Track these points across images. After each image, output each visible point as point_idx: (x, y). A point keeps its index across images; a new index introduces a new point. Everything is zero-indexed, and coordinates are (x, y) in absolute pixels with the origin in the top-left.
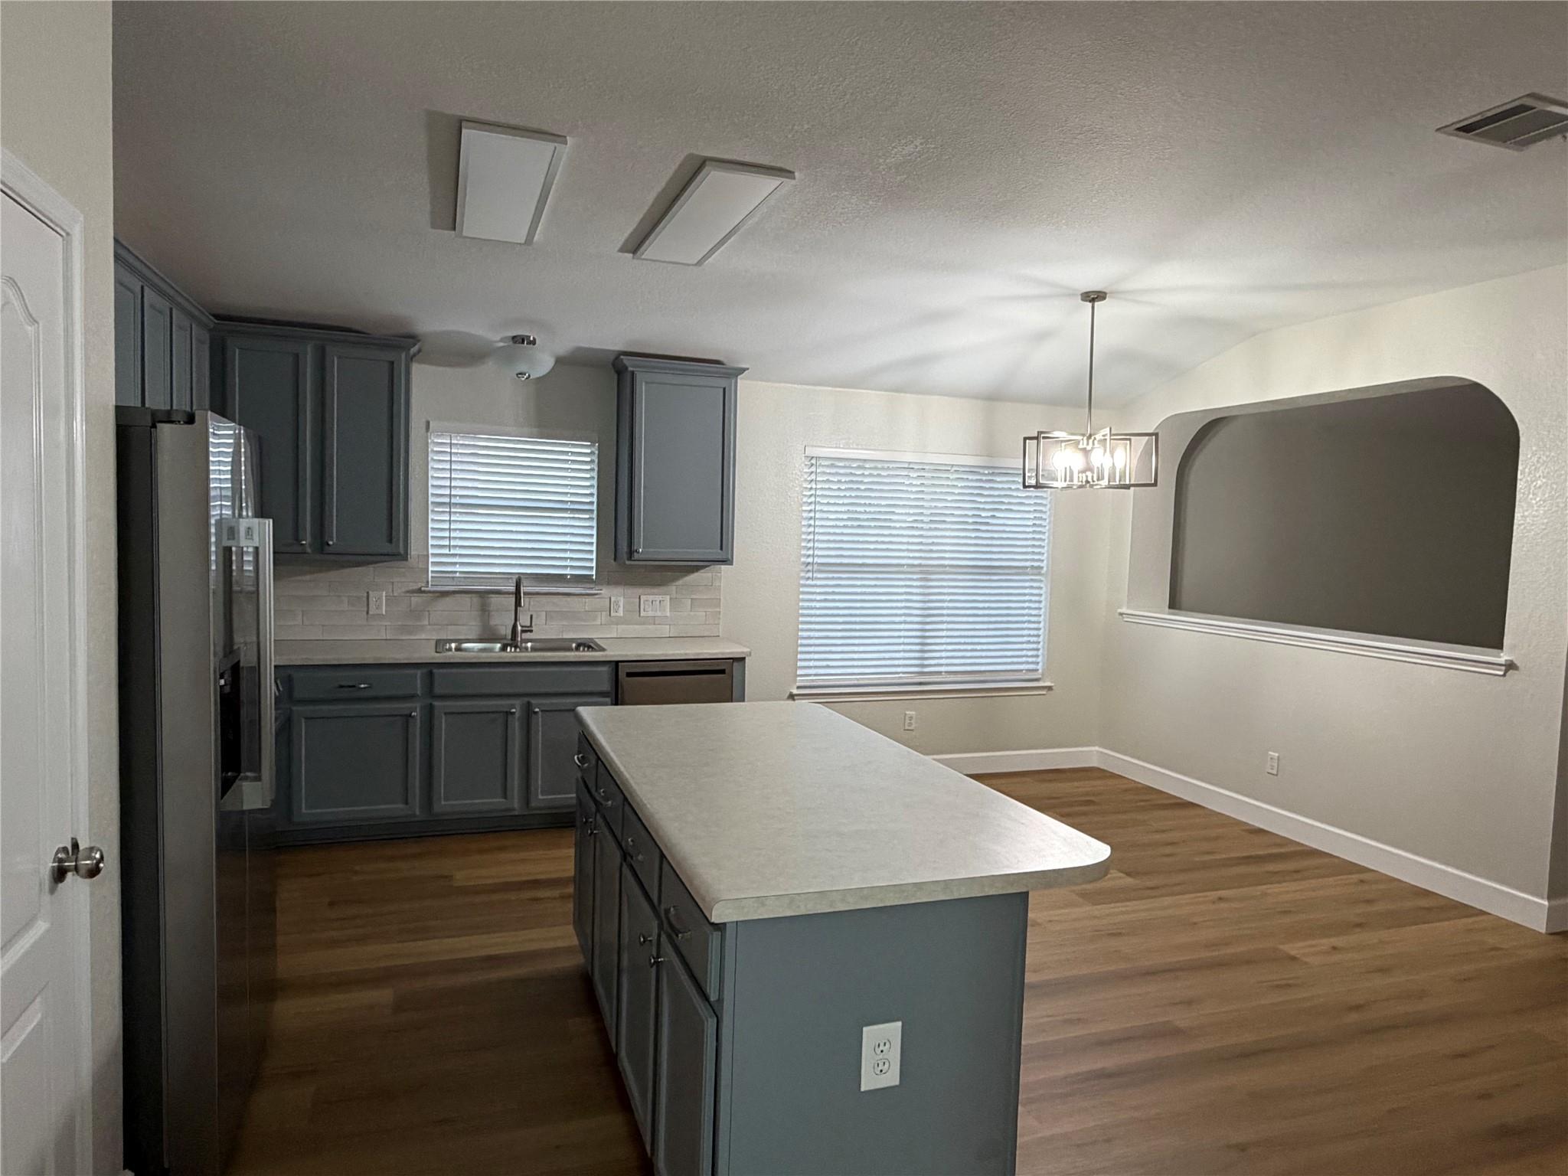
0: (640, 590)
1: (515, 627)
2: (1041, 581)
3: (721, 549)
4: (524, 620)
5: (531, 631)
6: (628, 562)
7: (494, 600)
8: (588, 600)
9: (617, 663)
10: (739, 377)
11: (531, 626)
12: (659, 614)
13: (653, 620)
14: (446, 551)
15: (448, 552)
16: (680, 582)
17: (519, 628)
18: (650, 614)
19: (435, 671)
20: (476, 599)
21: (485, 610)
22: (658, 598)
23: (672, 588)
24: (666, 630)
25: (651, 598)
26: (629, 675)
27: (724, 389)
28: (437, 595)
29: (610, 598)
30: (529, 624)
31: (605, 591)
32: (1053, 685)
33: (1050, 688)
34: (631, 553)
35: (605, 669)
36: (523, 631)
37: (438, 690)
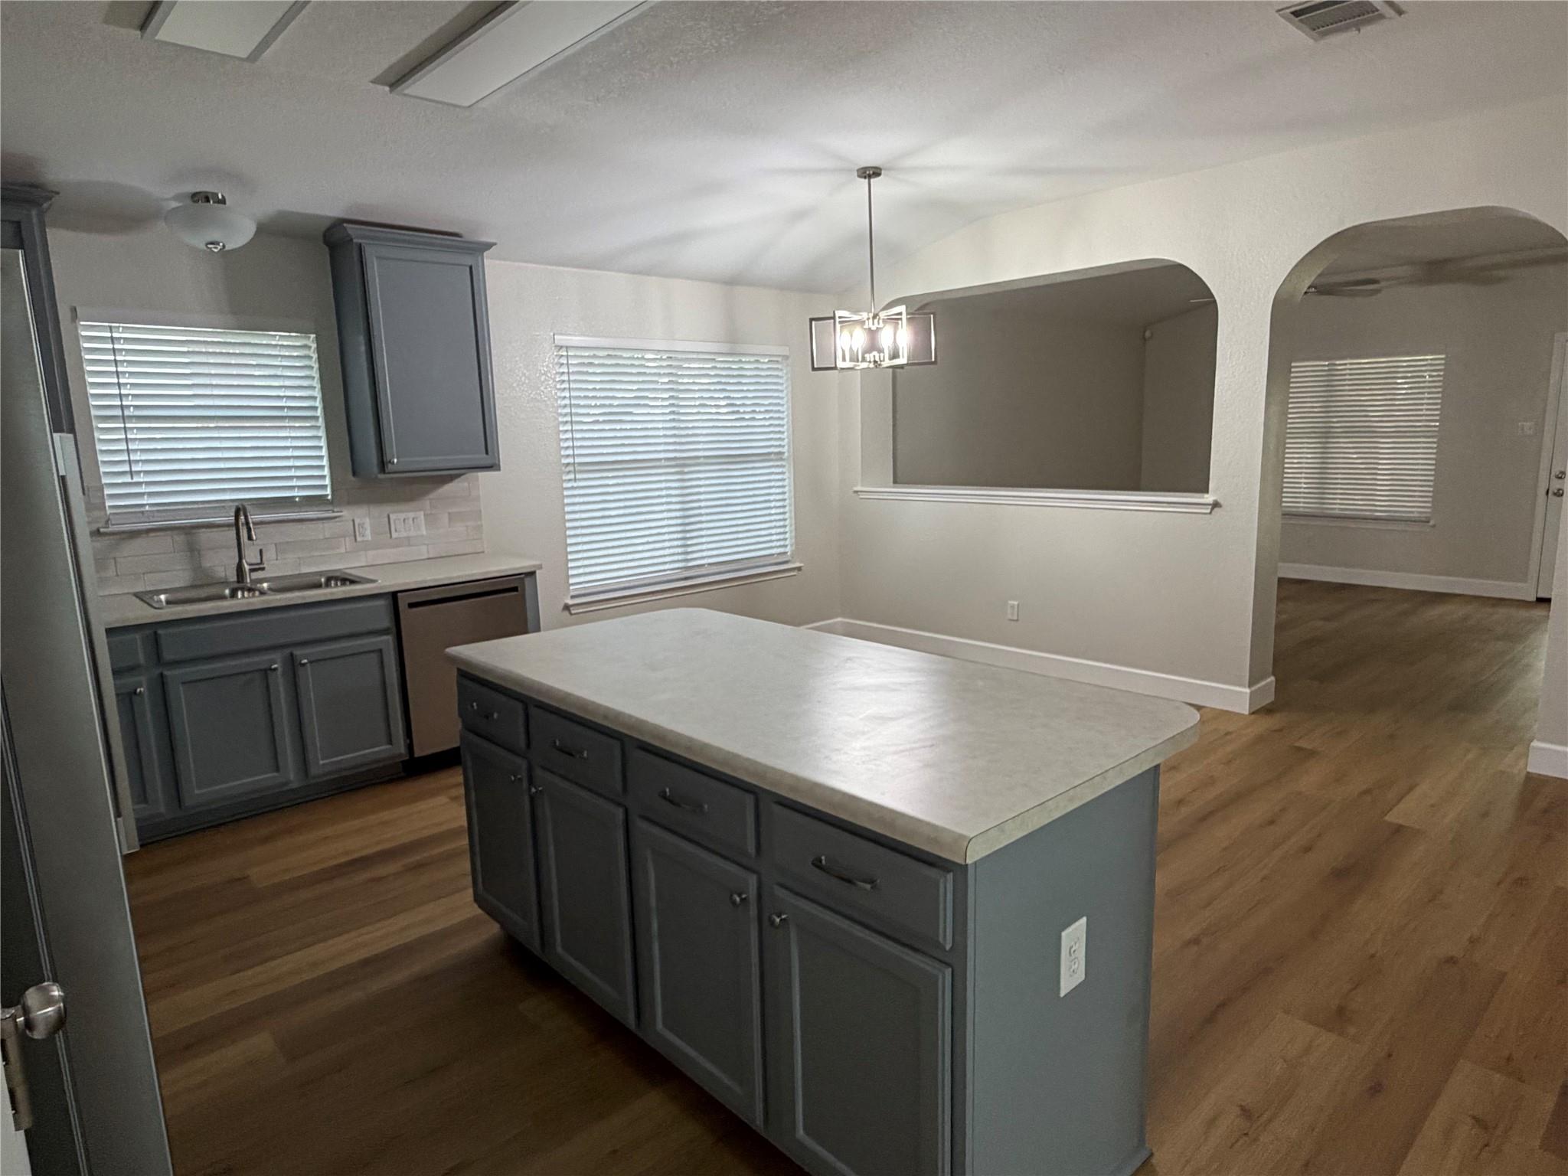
0: (387, 509)
1: (240, 568)
2: (783, 466)
3: (487, 453)
4: (251, 556)
5: (263, 569)
6: (382, 476)
7: (204, 535)
8: (327, 525)
9: (394, 595)
10: (485, 254)
11: (261, 563)
12: (412, 533)
13: (408, 541)
14: (128, 479)
15: (130, 480)
16: (431, 496)
17: (247, 567)
18: (404, 534)
19: (160, 632)
20: (180, 538)
21: (193, 551)
22: (411, 515)
23: (426, 502)
24: (424, 552)
25: (402, 516)
26: (412, 605)
27: (471, 268)
28: (123, 536)
29: (353, 521)
30: (259, 561)
31: (346, 513)
32: (802, 565)
33: (799, 569)
34: (383, 465)
35: (381, 602)
36: (252, 570)
37: (168, 656)
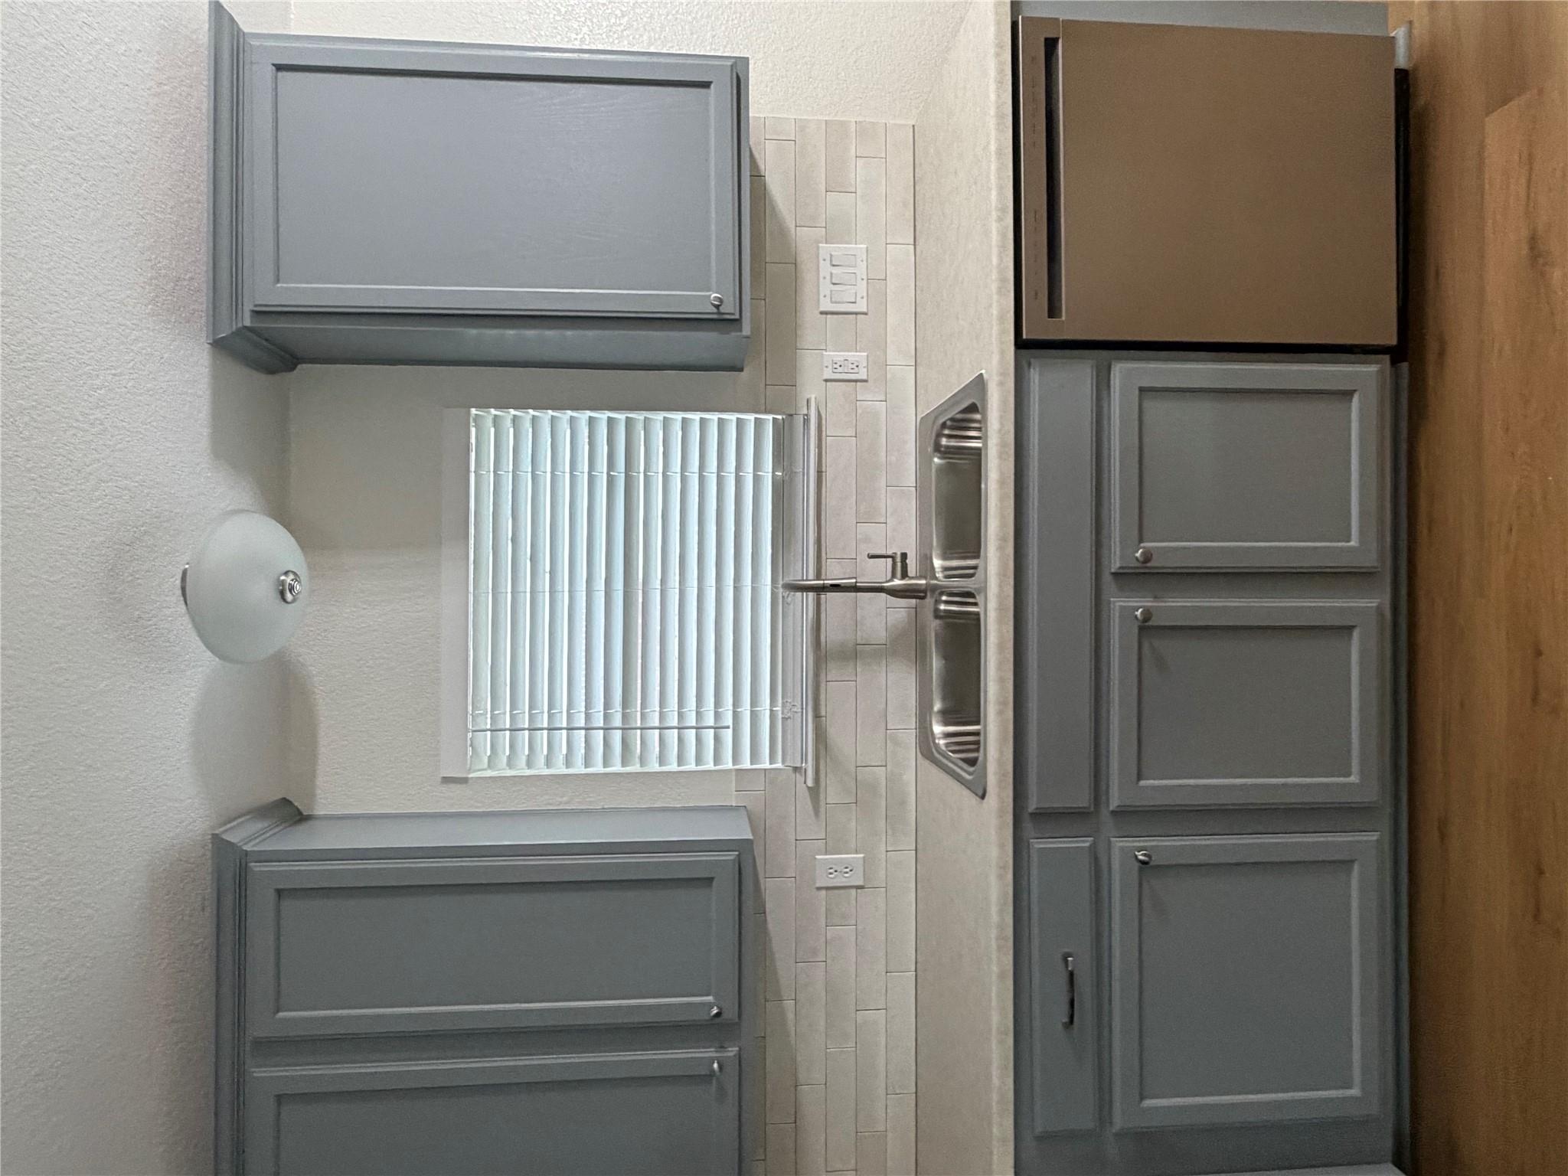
0: (809, 316)
1: (894, 592)
3: (706, 85)
6: (746, 330)
8: (829, 430)
9: (1021, 344)
11: (893, 557)
12: (861, 270)
13: (877, 283)
14: (728, 735)
15: (730, 732)
16: (790, 223)
17: (897, 582)
18: (862, 287)
19: (1032, 805)
21: (853, 653)
22: (825, 269)
23: (803, 236)
24: (900, 253)
25: (825, 288)
26: (1053, 311)
27: (279, 68)
28: (822, 752)
29: (826, 381)
31: (811, 391)
34: (722, 322)
35: (1034, 376)
36: (904, 575)
37: (1082, 799)
